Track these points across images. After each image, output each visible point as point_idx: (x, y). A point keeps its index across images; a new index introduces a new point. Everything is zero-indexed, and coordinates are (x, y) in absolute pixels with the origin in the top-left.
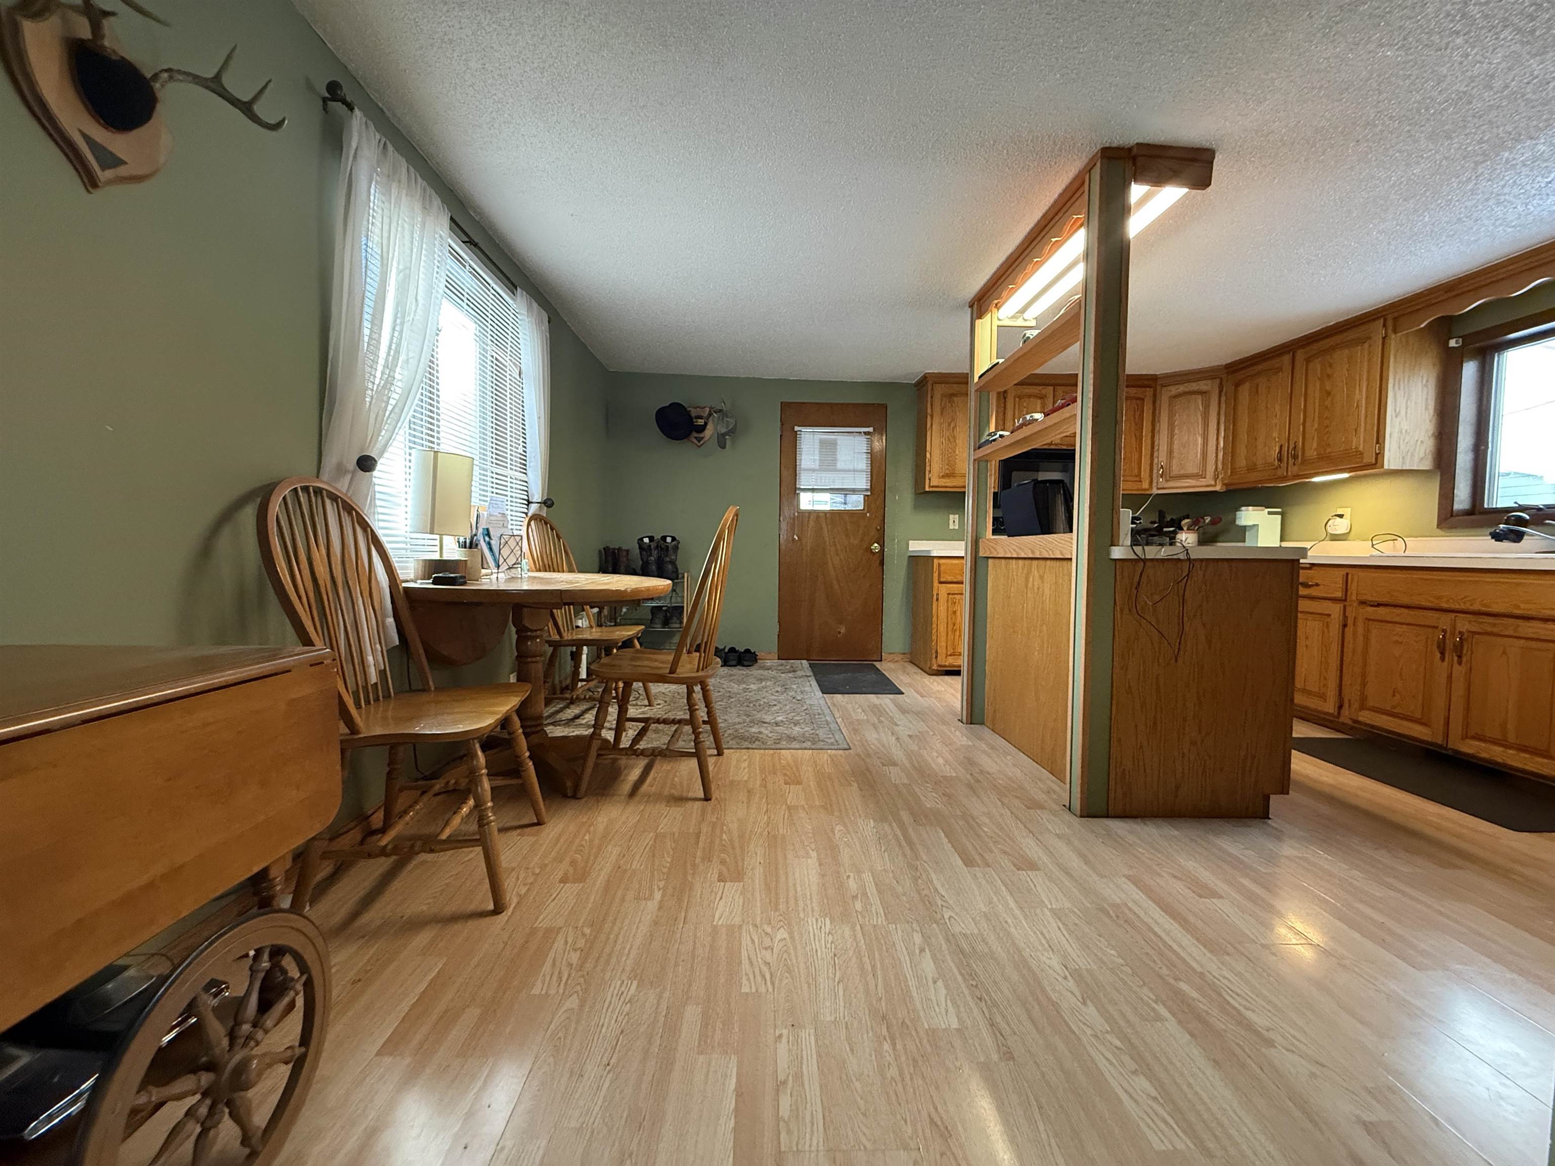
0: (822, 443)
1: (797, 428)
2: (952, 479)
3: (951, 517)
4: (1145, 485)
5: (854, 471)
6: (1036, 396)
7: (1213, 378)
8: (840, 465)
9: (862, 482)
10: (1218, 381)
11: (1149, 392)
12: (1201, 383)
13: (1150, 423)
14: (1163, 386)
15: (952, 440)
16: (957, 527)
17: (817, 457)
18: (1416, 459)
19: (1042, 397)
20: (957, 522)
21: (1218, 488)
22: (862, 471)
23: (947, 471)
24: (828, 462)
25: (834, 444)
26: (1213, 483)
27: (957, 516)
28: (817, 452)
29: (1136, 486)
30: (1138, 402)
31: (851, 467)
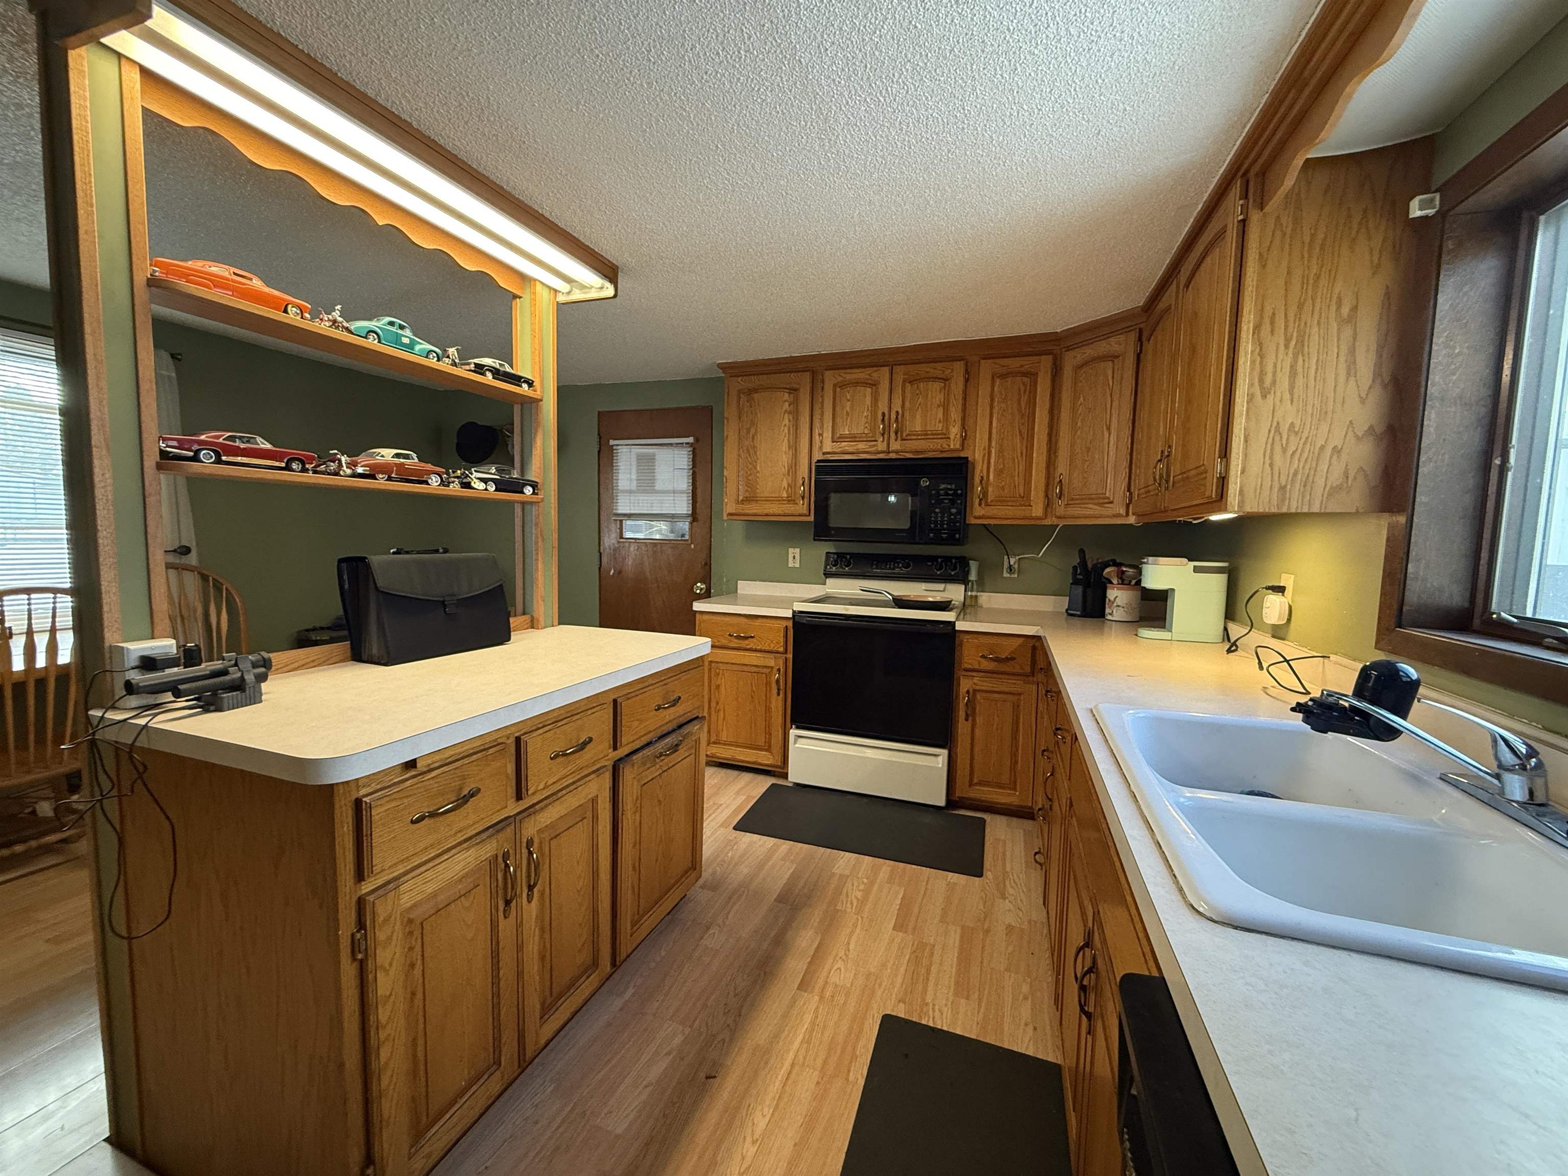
0: (640, 458)
1: (612, 442)
2: (754, 505)
3: (791, 550)
4: (1037, 510)
5: (674, 492)
6: (866, 384)
7: (1126, 330)
8: (659, 486)
9: (683, 506)
10: (1133, 336)
11: (1046, 362)
12: (1113, 340)
13: (1046, 413)
14: (1068, 349)
15: (752, 451)
16: (797, 565)
17: (634, 477)
18: (1319, 491)
19: (874, 385)
20: (798, 557)
21: (1132, 520)
22: (682, 492)
23: (747, 494)
24: (647, 484)
25: (652, 459)
26: (1122, 511)
27: (798, 550)
28: (634, 471)
29: (1019, 512)
30: (1025, 379)
31: (670, 488)
